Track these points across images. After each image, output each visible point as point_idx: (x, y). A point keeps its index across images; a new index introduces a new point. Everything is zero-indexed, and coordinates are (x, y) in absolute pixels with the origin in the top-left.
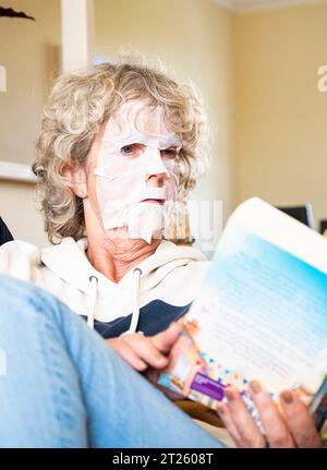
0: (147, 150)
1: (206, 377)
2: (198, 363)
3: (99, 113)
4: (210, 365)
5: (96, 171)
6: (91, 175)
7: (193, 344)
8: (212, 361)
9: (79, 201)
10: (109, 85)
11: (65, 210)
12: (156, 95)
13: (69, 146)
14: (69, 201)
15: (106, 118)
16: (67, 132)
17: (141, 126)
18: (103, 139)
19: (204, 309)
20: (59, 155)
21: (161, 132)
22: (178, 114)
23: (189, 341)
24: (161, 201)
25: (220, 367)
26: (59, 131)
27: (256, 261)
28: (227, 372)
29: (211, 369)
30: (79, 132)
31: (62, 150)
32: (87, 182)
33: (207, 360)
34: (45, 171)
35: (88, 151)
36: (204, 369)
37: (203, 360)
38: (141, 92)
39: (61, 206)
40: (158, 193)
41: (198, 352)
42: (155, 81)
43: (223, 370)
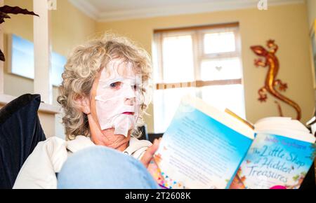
0: (124, 86)
1: (163, 186)
2: (159, 179)
3: (97, 65)
4: (166, 179)
5: (96, 98)
6: (93, 101)
7: (158, 168)
8: (167, 177)
9: (85, 115)
10: (103, 51)
11: (77, 121)
12: (128, 56)
13: (80, 85)
14: (79, 116)
15: (101, 68)
16: (80, 77)
17: (121, 72)
18: (100, 80)
19: (165, 148)
20: (75, 90)
21: (131, 76)
22: (139, 66)
23: (155, 166)
24: (131, 113)
25: (171, 180)
26: (75, 77)
27: (193, 122)
28: (175, 183)
29: (166, 182)
30: (86, 76)
31: (77, 87)
32: (90, 105)
33: (165, 177)
34: (66, 101)
35: (91, 87)
36: (163, 182)
37: (162, 177)
38: (120, 55)
39: (75, 119)
40: (130, 109)
41: (160, 172)
42: (127, 49)
43: (173, 182)
